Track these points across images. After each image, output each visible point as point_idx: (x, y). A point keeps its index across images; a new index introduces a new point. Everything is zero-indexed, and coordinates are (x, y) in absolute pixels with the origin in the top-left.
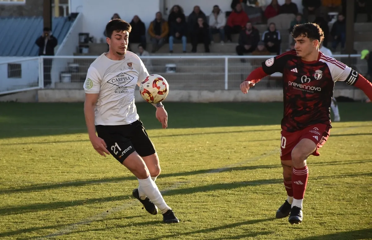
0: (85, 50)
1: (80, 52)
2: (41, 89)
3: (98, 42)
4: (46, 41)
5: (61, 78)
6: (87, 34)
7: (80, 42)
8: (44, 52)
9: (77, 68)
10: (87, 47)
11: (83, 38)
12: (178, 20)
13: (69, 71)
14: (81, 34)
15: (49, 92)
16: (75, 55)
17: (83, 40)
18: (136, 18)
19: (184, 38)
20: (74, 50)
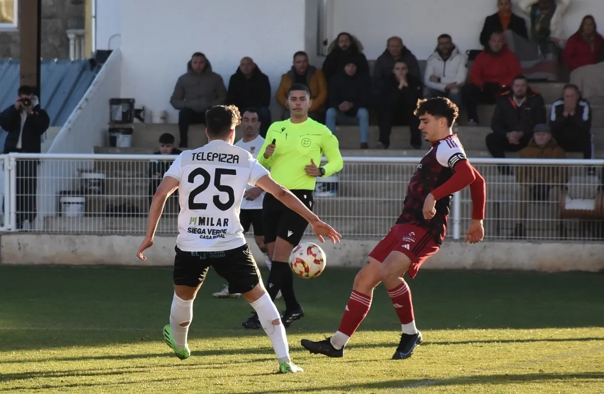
0: (123, 140)
1: (110, 143)
2: (8, 233)
3: (157, 120)
4: (24, 117)
5: (60, 206)
6: (130, 102)
7: (112, 121)
8: (19, 146)
9: (100, 183)
10: (129, 131)
11: (120, 110)
12: (349, 69)
13: (82, 189)
14: (115, 102)
15: (28, 240)
16: (97, 150)
17: (119, 116)
18: (247, 61)
19: (363, 113)
20: (97, 139)
